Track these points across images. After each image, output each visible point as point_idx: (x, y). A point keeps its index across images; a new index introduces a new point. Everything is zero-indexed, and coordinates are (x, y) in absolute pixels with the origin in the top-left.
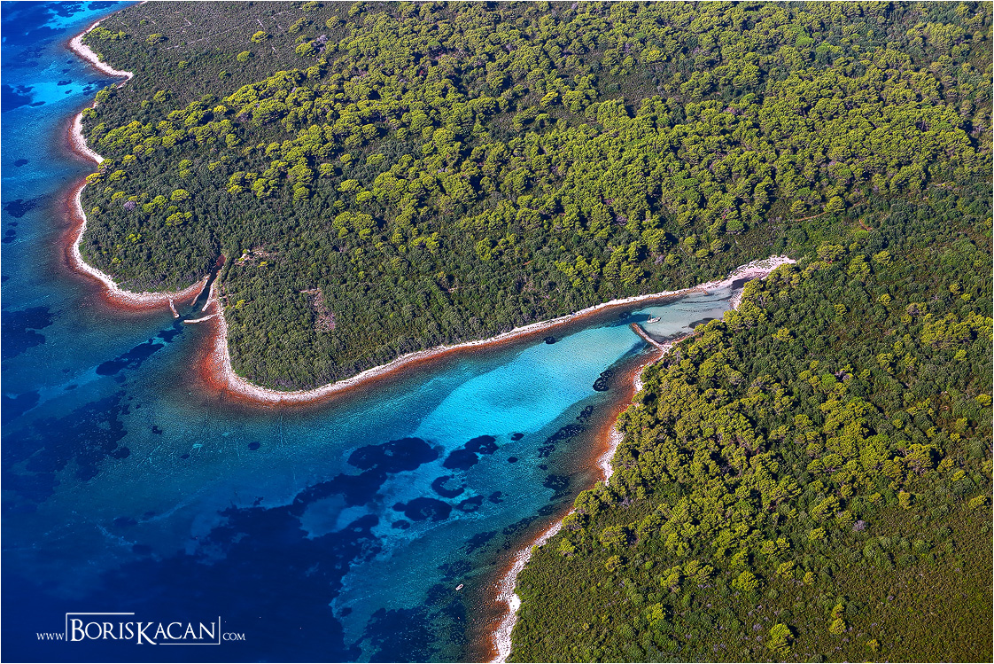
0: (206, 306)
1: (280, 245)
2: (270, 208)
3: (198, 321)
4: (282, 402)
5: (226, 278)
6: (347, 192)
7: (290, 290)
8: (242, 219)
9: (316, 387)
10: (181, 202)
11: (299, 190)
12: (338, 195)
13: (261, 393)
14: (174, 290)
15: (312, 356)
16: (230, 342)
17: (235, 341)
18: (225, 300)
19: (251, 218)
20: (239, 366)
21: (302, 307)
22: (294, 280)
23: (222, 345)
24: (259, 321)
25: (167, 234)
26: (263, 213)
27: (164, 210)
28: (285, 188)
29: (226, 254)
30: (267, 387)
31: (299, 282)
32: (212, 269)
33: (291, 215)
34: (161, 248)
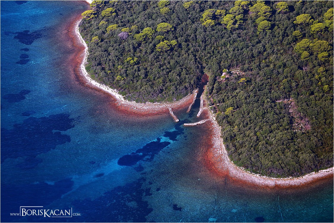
0: (199, 113)
1: (253, 65)
2: (240, 37)
3: (195, 124)
4: (277, 186)
5: (212, 92)
6: (301, 24)
7: (269, 100)
8: (218, 47)
9: (303, 174)
10: (166, 32)
11: (262, 23)
12: (295, 26)
13: (258, 179)
14: (171, 101)
15: (296, 150)
16: (226, 140)
17: (229, 139)
18: (215, 108)
19: (225, 45)
20: (237, 158)
21: (280, 113)
22: (270, 92)
23: (219, 142)
24: (247, 124)
25: (158, 58)
26: (234, 41)
27: (153, 39)
28: (249, 21)
29: (209, 74)
30: (262, 174)
31: (274, 94)
32: (200, 84)
33: (257, 43)
34: (155, 70)
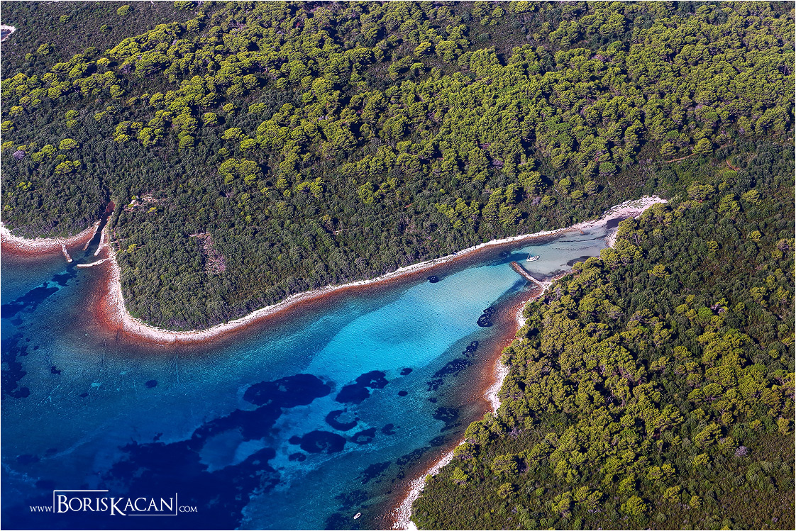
0: (98, 251)
1: (168, 191)
2: (156, 156)
3: (91, 265)
4: (177, 341)
5: (116, 224)
6: (230, 139)
7: (180, 234)
8: (130, 167)
9: (209, 326)
10: (70, 150)
11: (185, 139)
12: (222, 142)
13: (155, 333)
14: (66, 236)
15: (204, 297)
16: (124, 285)
17: (128, 284)
18: (116, 244)
19: (138, 165)
20: (133, 307)
21: (192, 251)
22: (184, 224)
23: (116, 288)
24: (151, 265)
25: (56, 182)
26: (150, 161)
27: (53, 159)
28: (170, 136)
29: (115, 201)
30: (161, 327)
31: (188, 227)
32: (102, 215)
33: (177, 163)
34: (52, 196)
